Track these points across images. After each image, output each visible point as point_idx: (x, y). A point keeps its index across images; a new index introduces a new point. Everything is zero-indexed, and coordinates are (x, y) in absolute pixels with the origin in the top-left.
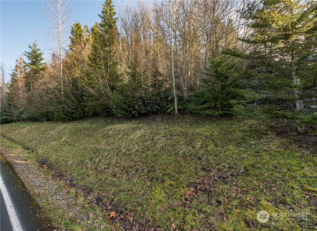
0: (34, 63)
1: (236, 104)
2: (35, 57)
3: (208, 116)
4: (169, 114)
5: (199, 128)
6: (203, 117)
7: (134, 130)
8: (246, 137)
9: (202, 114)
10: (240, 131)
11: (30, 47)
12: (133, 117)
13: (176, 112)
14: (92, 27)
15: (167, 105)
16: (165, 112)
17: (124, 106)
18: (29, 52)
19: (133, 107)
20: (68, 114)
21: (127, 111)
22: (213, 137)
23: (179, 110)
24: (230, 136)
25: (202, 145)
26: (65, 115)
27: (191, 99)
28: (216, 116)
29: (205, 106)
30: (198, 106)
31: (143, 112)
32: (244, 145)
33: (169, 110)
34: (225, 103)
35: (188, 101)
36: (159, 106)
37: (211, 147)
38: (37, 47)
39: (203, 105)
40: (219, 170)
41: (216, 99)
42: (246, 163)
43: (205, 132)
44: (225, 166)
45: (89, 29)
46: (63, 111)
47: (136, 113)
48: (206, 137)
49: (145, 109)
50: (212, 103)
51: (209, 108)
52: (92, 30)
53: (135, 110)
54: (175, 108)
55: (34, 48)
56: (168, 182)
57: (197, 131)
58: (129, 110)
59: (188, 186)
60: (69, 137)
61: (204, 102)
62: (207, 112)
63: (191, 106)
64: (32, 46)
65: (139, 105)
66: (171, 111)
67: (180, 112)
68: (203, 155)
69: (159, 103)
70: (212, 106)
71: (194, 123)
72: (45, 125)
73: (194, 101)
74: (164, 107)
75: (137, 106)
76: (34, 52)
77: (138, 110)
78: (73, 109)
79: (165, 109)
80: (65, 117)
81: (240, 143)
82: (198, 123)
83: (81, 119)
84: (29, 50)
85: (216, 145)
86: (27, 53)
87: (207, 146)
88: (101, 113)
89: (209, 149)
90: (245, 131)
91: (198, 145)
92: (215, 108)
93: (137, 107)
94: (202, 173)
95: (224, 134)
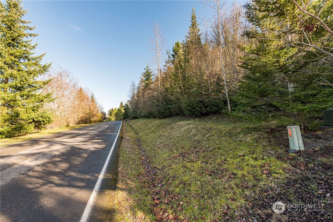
0: (147, 80)
2: (148, 75)
11: (145, 69)
12: (196, 116)
17: (189, 108)
20: (161, 113)
21: (191, 111)
26: (159, 114)
38: (149, 68)
46: (158, 111)
53: (196, 110)
55: (147, 69)
58: (193, 111)
60: (155, 128)
64: (146, 68)
72: (148, 121)
75: (198, 108)
76: (147, 72)
77: (199, 111)
83: (169, 117)
84: (145, 71)
86: (143, 73)
88: (179, 113)
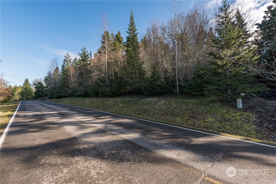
0: (83, 60)
1: (206, 90)
2: (85, 57)
3: (194, 95)
4: (174, 93)
5: (190, 100)
6: (192, 95)
7: (159, 101)
8: (209, 103)
9: (191, 94)
10: (207, 101)
11: (82, 50)
12: (154, 95)
13: (178, 93)
14: (116, 34)
15: (173, 89)
16: (172, 92)
17: (150, 89)
18: (81, 53)
19: (155, 90)
21: (151, 92)
22: (196, 103)
23: (179, 91)
24: (203, 103)
25: (192, 106)
27: (186, 86)
28: (198, 95)
29: (192, 90)
30: (189, 90)
31: (160, 92)
32: (207, 105)
33: (174, 92)
34: (202, 89)
35: (184, 87)
36: (168, 89)
37: (195, 106)
39: (191, 89)
40: (198, 113)
41: (198, 87)
42: (207, 110)
43: (193, 101)
44: (200, 112)
45: (114, 36)
47: (156, 93)
48: (193, 103)
49: (161, 91)
50: (196, 89)
51: (195, 91)
52: (116, 36)
53: (156, 91)
54: (177, 90)
55: (84, 50)
56: (180, 116)
57: (189, 101)
58: (153, 91)
59: (188, 117)
61: (193, 88)
62: (194, 93)
63: (186, 90)
65: (158, 89)
66: (175, 92)
67: (180, 93)
68: (192, 109)
69: (168, 88)
70: (196, 90)
71: (187, 98)
73: (187, 87)
74: (171, 90)
78: (116, 90)
79: (172, 91)
80: (112, 94)
81: (206, 105)
82: (189, 98)
84: (81, 52)
85: (197, 106)
87: (194, 106)
88: (134, 93)
89: (195, 107)
90: (209, 101)
91: (190, 106)
92: (197, 91)
93: (157, 90)
94: (192, 114)
95: (201, 102)
